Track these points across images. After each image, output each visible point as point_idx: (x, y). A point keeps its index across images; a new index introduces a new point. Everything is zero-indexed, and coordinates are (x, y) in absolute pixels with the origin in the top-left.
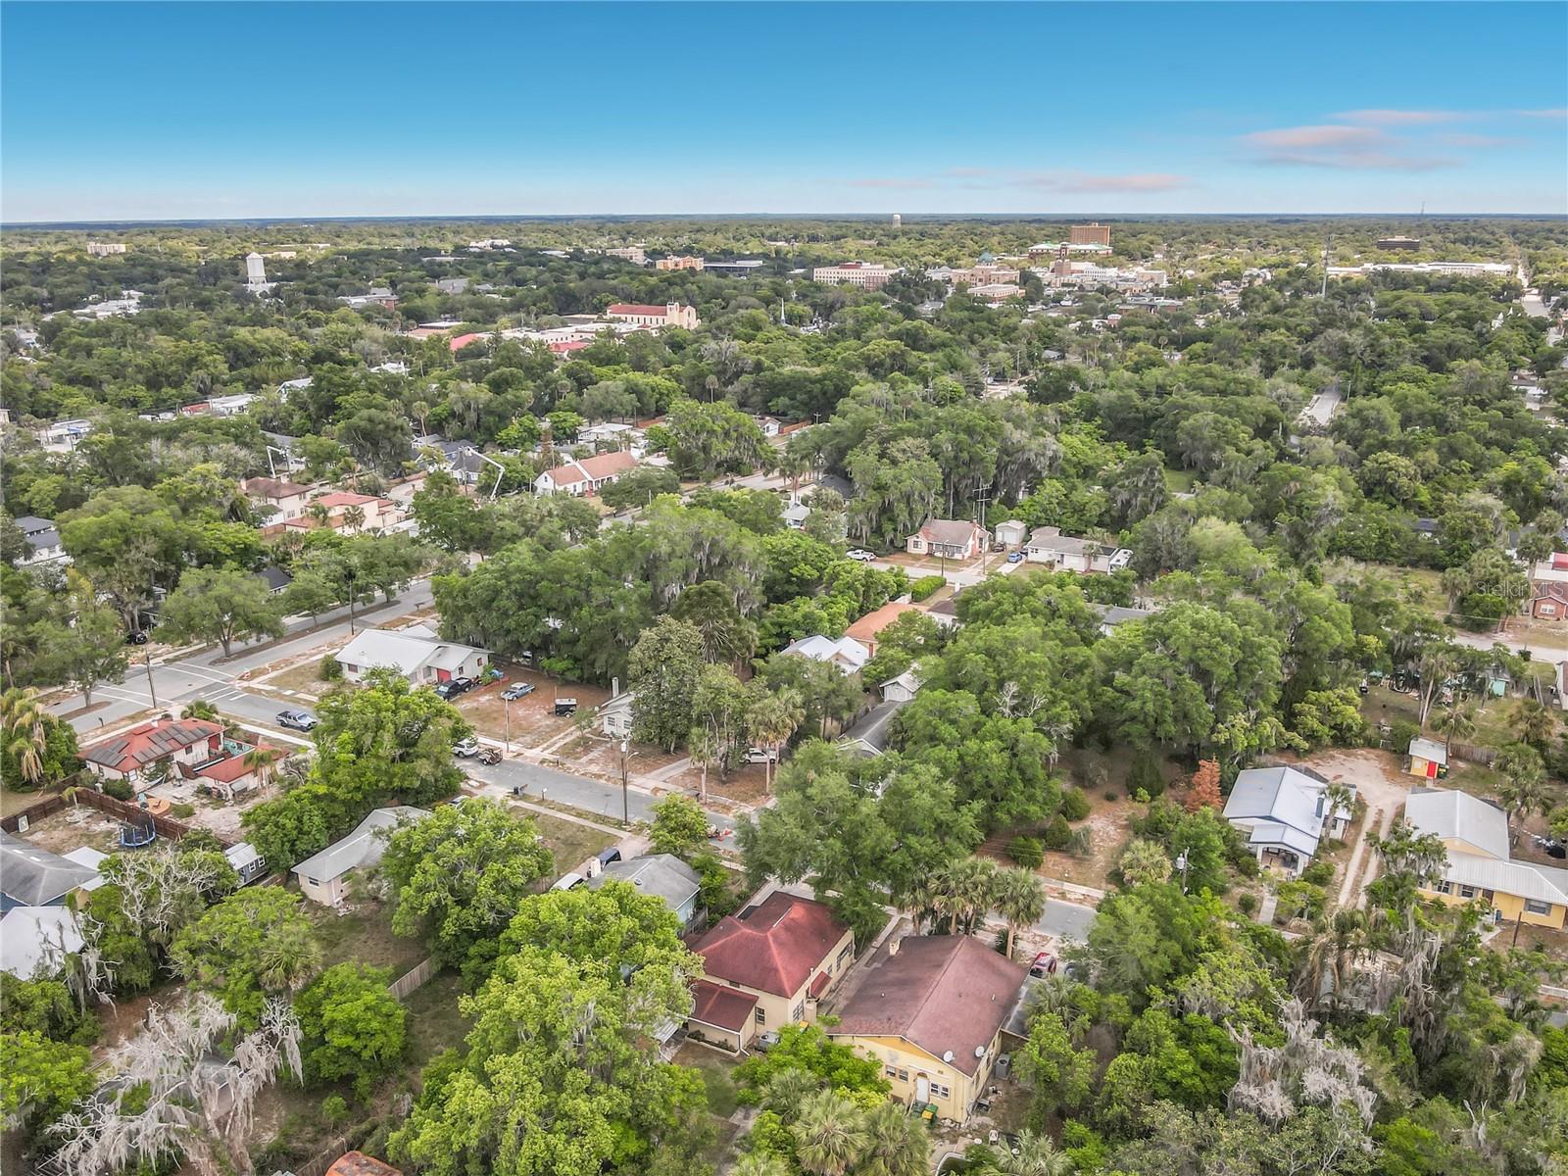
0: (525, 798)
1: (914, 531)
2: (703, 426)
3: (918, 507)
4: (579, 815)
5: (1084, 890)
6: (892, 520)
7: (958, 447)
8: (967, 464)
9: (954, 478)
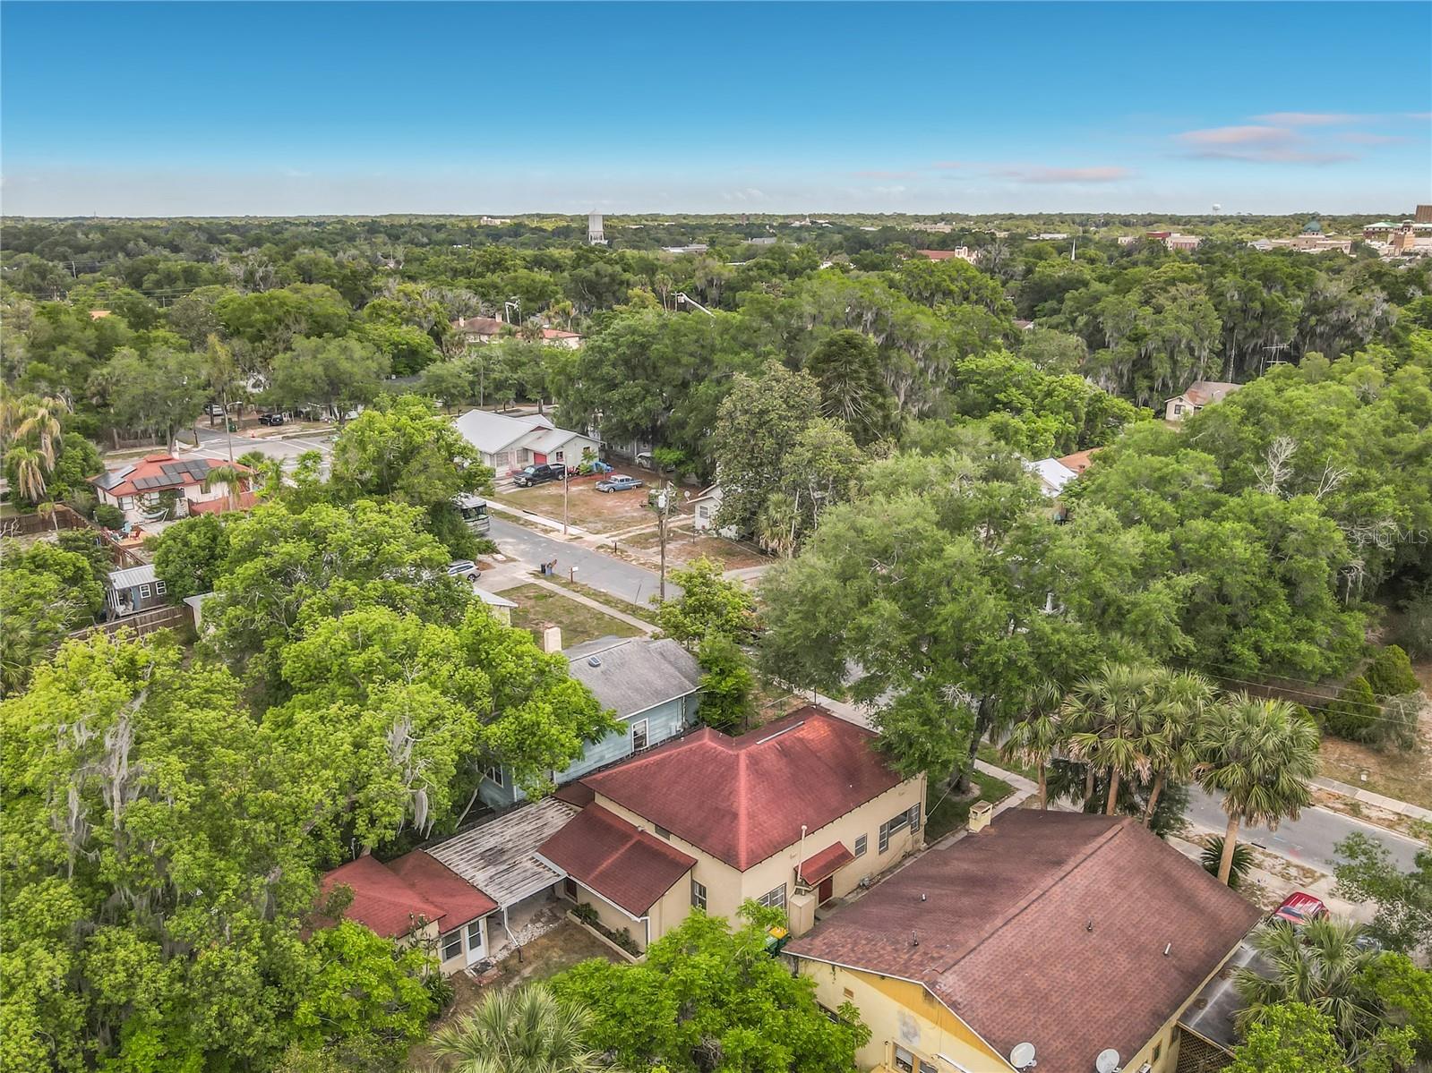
0: (553, 578)
1: (1178, 392)
2: (938, 285)
3: (1186, 360)
4: (608, 601)
5: (1401, 807)
6: (1150, 377)
7: (1248, 295)
8: (1259, 318)
9: (1239, 335)
